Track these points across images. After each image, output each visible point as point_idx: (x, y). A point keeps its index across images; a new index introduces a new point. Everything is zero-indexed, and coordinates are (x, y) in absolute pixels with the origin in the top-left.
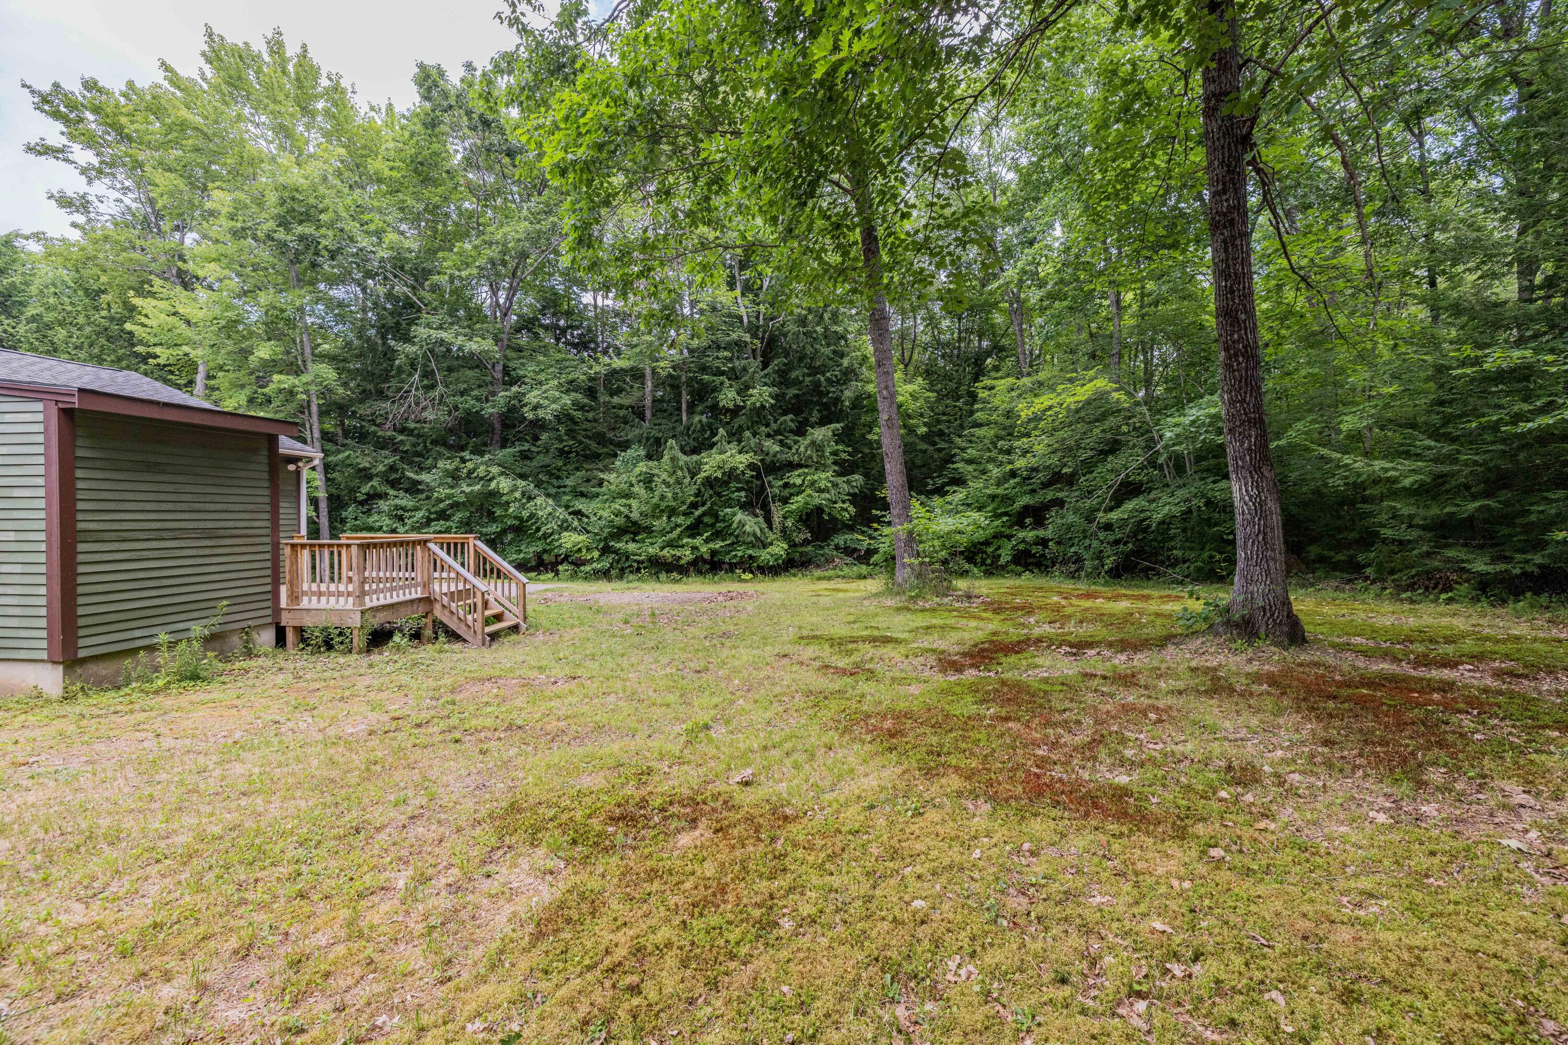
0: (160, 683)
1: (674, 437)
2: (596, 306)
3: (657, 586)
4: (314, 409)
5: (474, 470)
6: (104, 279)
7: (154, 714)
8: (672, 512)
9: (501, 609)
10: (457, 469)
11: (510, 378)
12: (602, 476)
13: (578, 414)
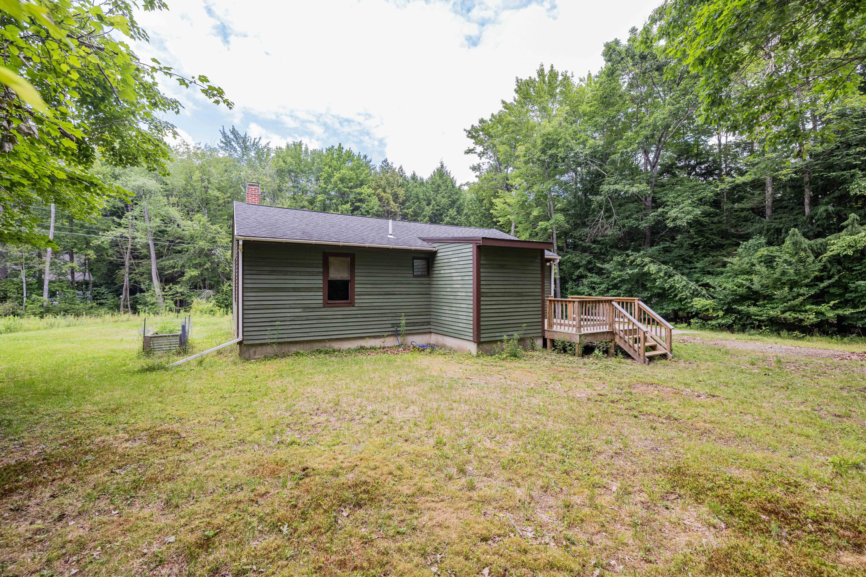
0: (505, 356)
1: (795, 226)
2: (720, 145)
3: (779, 340)
4: (555, 236)
5: (634, 261)
6: (484, 194)
7: (503, 368)
8: (793, 284)
9: (654, 343)
10: (624, 261)
11: (656, 204)
12: (726, 259)
13: (707, 219)
